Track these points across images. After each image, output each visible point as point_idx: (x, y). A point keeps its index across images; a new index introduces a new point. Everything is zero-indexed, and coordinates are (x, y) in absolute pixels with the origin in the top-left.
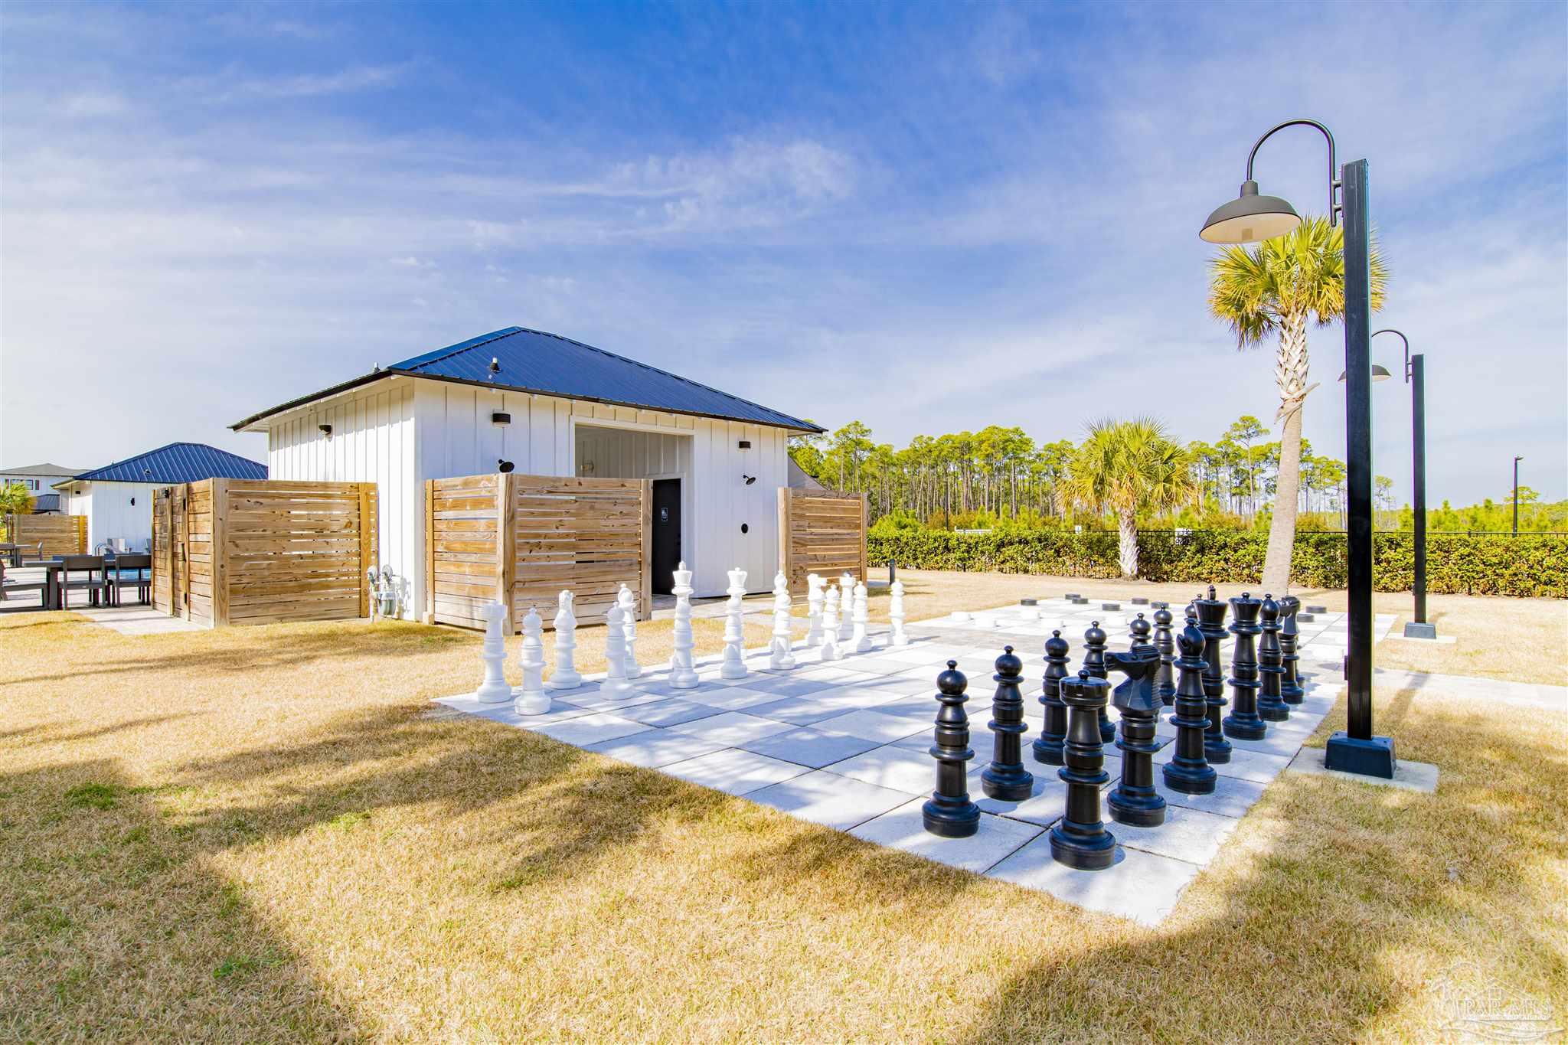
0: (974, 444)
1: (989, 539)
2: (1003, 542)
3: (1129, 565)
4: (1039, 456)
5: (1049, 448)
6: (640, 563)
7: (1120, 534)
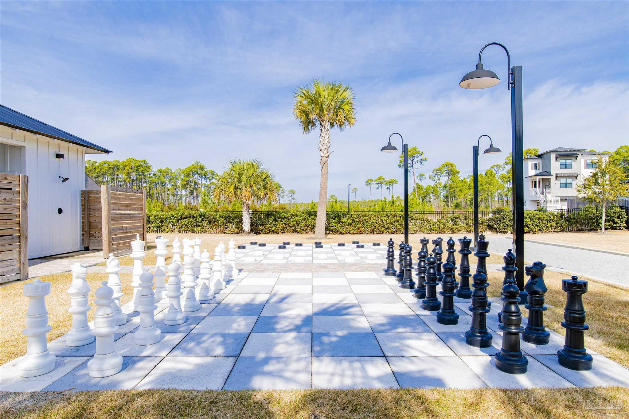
0: (121, 167)
1: (173, 216)
2: (181, 217)
3: (248, 227)
4: (154, 175)
5: (160, 171)
6: (19, 237)
7: (243, 212)
